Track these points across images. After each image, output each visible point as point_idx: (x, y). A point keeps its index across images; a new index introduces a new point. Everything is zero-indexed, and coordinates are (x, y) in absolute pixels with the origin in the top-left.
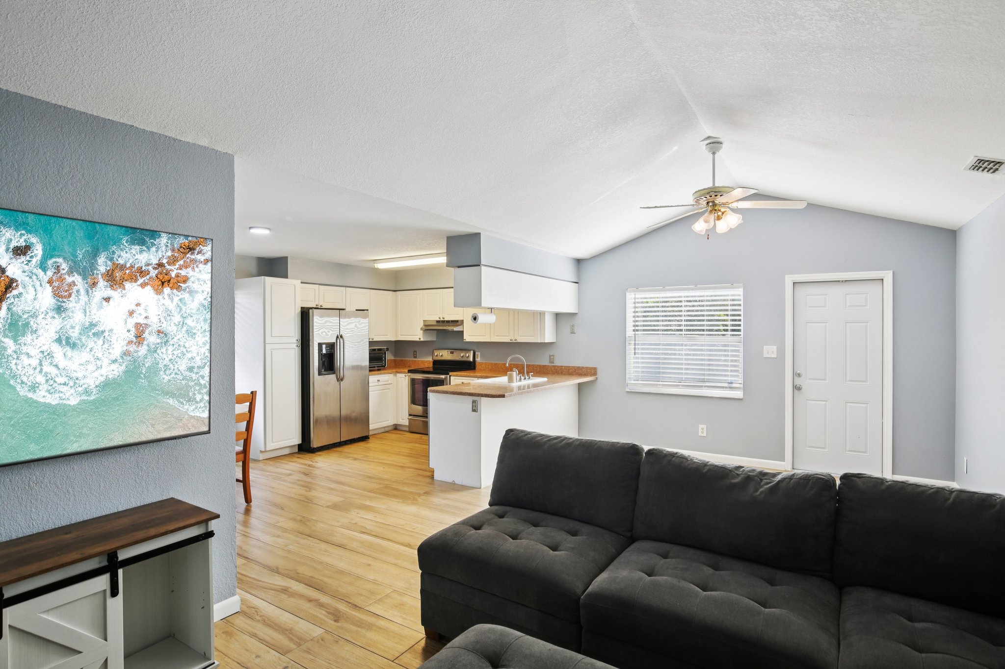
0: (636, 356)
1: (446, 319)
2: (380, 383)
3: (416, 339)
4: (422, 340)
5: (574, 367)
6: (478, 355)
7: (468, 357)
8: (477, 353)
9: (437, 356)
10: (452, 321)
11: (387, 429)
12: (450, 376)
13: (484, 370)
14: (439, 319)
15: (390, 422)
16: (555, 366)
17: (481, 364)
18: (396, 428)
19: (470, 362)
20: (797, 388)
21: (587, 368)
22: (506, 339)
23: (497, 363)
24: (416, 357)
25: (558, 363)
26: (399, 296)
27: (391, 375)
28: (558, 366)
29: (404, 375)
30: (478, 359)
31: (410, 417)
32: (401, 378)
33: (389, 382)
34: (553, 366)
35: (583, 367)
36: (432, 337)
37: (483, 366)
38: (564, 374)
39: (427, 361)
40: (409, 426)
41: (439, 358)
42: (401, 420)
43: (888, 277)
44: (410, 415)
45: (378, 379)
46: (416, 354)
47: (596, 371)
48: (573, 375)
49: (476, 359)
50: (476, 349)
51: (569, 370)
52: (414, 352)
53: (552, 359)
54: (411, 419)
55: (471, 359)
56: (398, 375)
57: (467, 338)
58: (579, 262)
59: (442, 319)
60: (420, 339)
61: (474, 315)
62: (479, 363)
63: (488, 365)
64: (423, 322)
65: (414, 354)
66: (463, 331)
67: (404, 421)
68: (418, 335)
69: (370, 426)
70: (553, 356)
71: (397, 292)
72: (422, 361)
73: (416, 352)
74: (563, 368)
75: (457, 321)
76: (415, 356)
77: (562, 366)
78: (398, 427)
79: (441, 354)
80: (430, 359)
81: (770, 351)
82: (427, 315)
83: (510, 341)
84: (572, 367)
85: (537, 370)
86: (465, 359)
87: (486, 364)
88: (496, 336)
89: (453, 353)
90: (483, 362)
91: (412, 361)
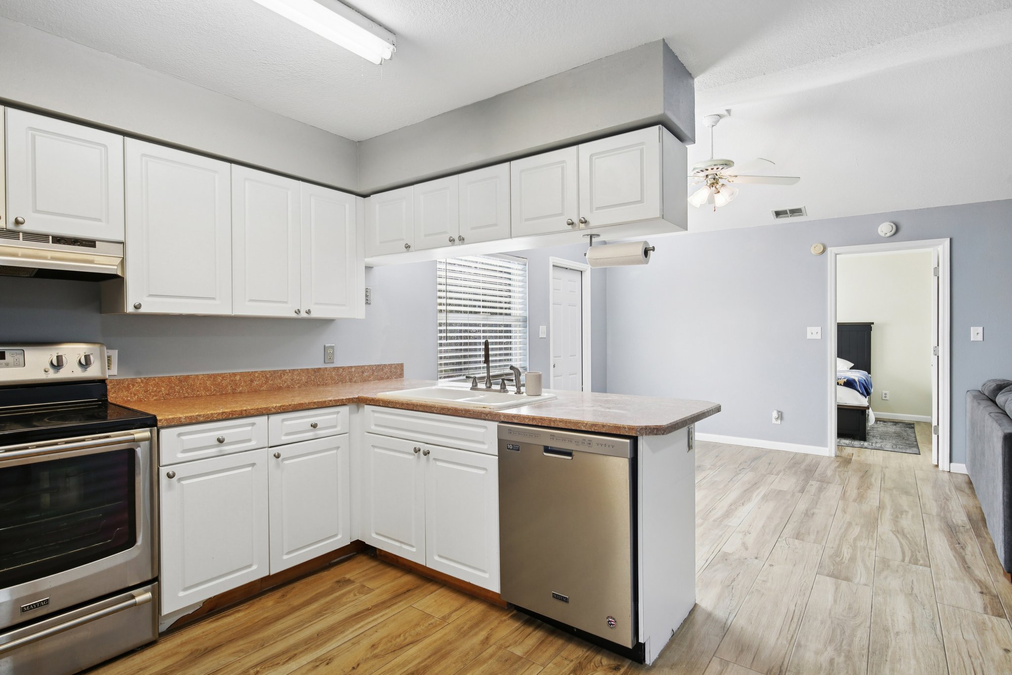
0: (447, 341)
1: (29, 227)
6: (110, 358)
8: (107, 353)
12: (160, 429)
13: (139, 401)
16: (338, 368)
20: (553, 366)
21: (390, 365)
23: (188, 376)
25: (340, 362)
28: (343, 368)
30: (112, 372)
34: (334, 368)
38: (355, 382)
43: (588, 269)
47: (402, 370)
48: (371, 381)
53: (328, 353)
57: (132, 299)
59: (4, 224)
62: (119, 382)
63: (157, 385)
70: (332, 347)
74: (353, 370)
77: (351, 367)
81: (543, 331)
83: (294, 315)
84: (368, 366)
85: (302, 380)
86: (71, 372)
87: (147, 384)
88: (251, 300)
89: (3, 358)
90: (132, 380)
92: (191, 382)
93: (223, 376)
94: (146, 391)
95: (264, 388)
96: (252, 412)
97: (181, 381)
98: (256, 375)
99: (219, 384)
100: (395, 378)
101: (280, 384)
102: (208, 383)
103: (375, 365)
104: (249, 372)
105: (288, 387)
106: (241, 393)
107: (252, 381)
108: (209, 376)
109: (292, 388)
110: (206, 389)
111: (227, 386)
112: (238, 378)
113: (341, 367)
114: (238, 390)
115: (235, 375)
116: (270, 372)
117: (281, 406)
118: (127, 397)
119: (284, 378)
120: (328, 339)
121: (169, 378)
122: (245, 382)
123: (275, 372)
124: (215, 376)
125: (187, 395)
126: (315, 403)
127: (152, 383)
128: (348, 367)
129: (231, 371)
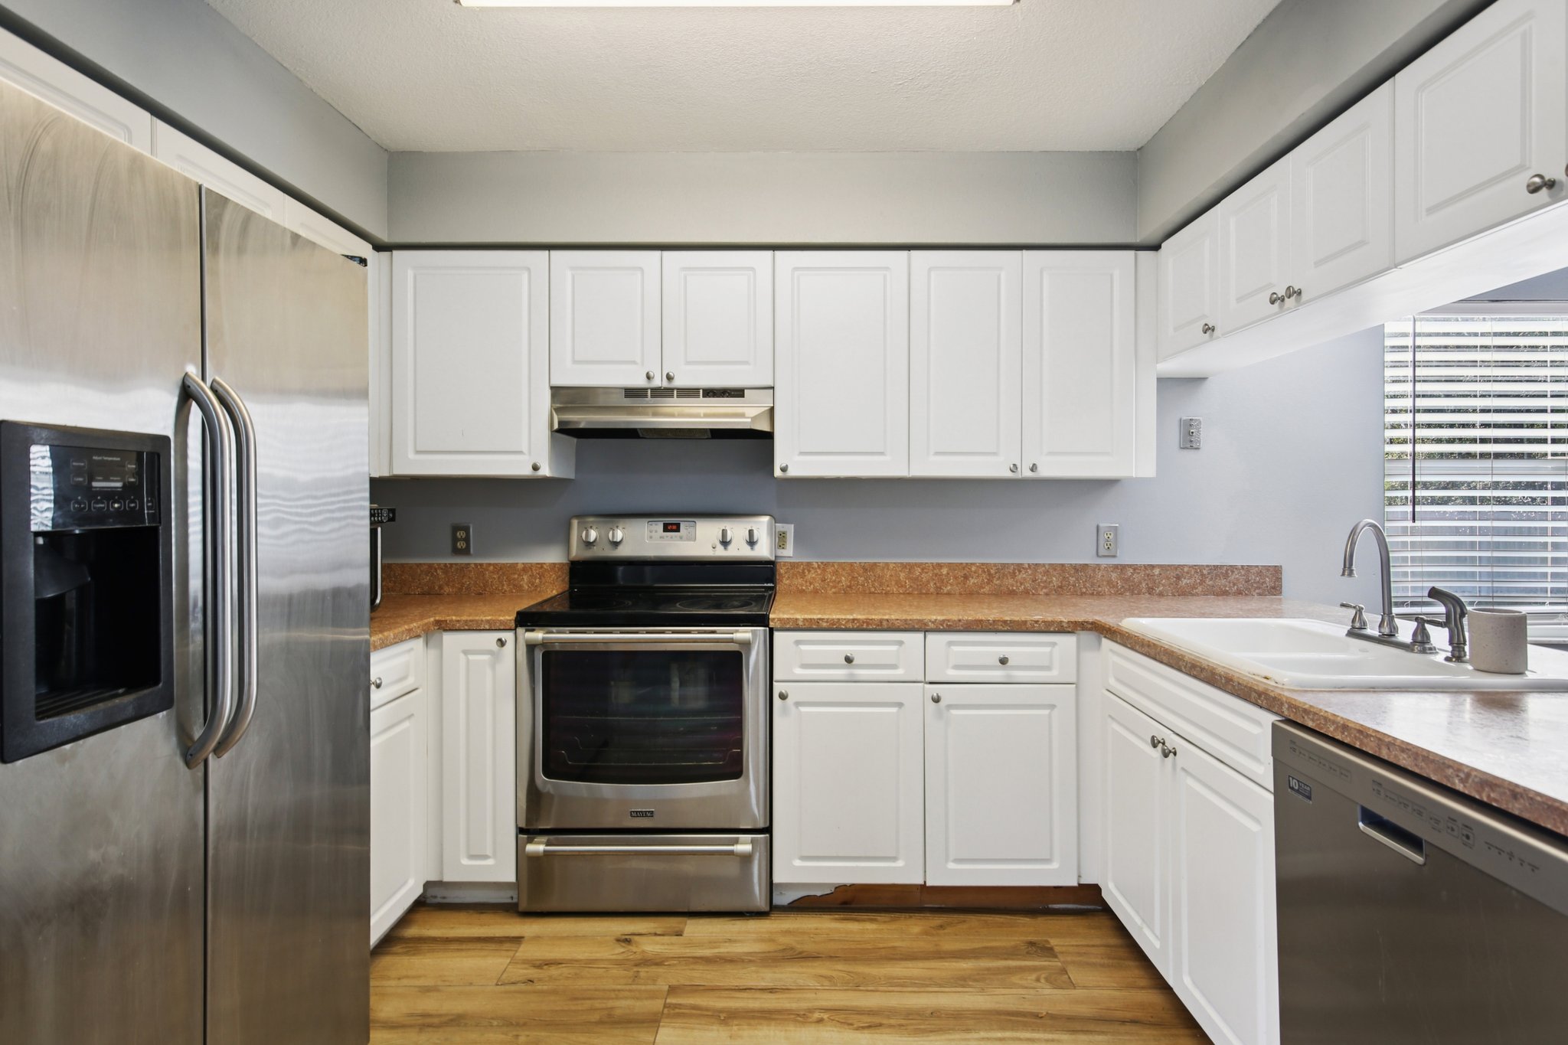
0: (1418, 523)
3: (519, 468)
4: (545, 471)
5: (1198, 569)
6: (783, 535)
8: (779, 528)
10: (710, 393)
13: (816, 592)
14: (640, 382)
17: (793, 573)
21: (1247, 569)
23: (875, 564)
24: (466, 552)
25: (1130, 555)
27: (419, 646)
28: (1135, 568)
30: (788, 555)
34: (1116, 567)
35: (1233, 568)
36: (571, 467)
37: (809, 576)
38: (1161, 595)
40: (515, 888)
41: (601, 554)
42: (465, 862)
46: (467, 540)
47: (1279, 579)
48: (1197, 595)
49: (781, 555)
51: (1178, 579)
52: (455, 529)
53: (1105, 540)
57: (784, 460)
59: (658, 382)
60: (533, 466)
62: (794, 565)
64: (549, 392)
65: (455, 540)
66: (771, 432)
67: (494, 858)
68: (524, 451)
70: (1113, 530)
72: (500, 569)
73: (467, 529)
74: (1157, 571)
75: (739, 393)
76: (461, 545)
77: (1153, 567)
79: (617, 537)
80: (553, 556)
83: (1009, 475)
84: (1190, 567)
85: (1051, 582)
86: (739, 550)
87: (824, 570)
88: (937, 453)
89: (678, 530)
90: (809, 564)
91: (446, 568)
92: (879, 572)
93: (923, 567)
94: (823, 580)
95: (986, 589)
96: (897, 624)
97: (865, 570)
98: (973, 569)
99: (917, 579)
100: (1259, 594)
101: (1013, 586)
102: (902, 575)
103: (1208, 566)
104: (962, 564)
105: (1027, 592)
106: (949, 594)
107: (966, 577)
108: (904, 566)
109: (1033, 594)
110: (899, 583)
111: (928, 582)
112: (945, 571)
113: (1130, 566)
115: (940, 566)
116: (995, 565)
117: (944, 621)
118: (802, 585)
119: (1019, 577)
120: (1105, 514)
121: (851, 564)
122: (956, 578)
123: (1004, 566)
124: (910, 567)
125: (873, 590)
126: (1005, 622)
127: (830, 570)
128: (1146, 567)
129: (935, 561)
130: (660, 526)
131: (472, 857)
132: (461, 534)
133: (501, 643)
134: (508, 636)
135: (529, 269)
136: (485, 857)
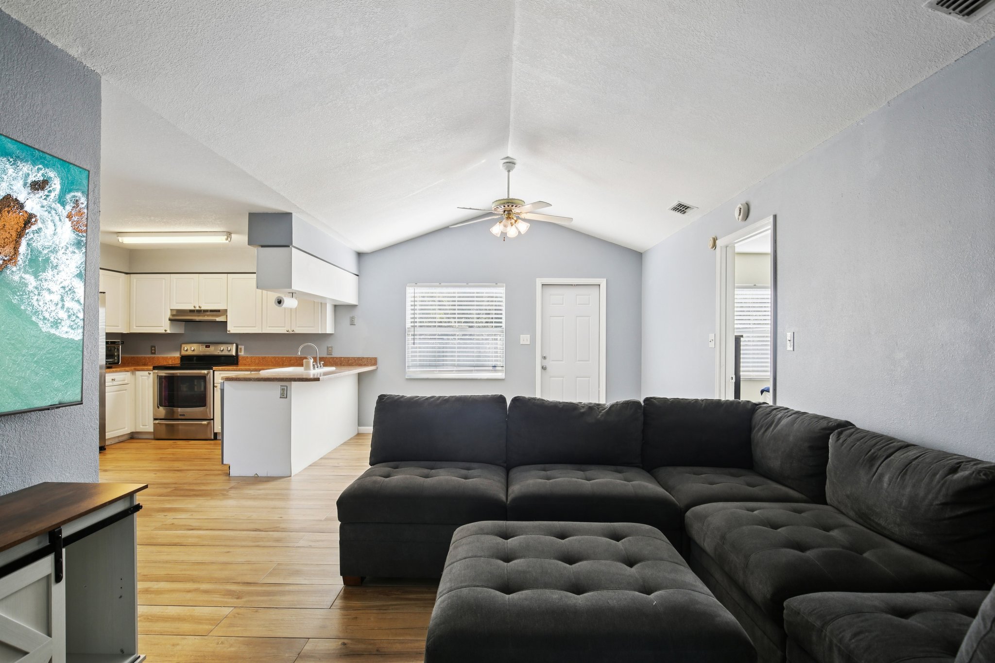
0: (415, 346)
1: (203, 308)
2: (115, 383)
3: (161, 330)
4: (169, 331)
5: (354, 358)
6: (241, 349)
7: (230, 350)
8: (239, 347)
9: (187, 350)
10: (212, 311)
11: (121, 439)
12: (214, 371)
13: (250, 362)
14: (193, 308)
15: (127, 430)
16: (333, 358)
17: (244, 358)
18: (133, 437)
19: (232, 356)
20: (544, 368)
21: (368, 358)
22: (283, 331)
23: (265, 357)
24: (154, 353)
26: (135, 280)
27: (129, 374)
28: (337, 358)
29: (147, 372)
30: (242, 353)
31: (157, 422)
32: (142, 376)
33: (126, 382)
34: (331, 357)
35: (363, 358)
36: (179, 330)
37: (248, 360)
38: (344, 365)
39: (171, 358)
40: (154, 433)
41: (189, 353)
42: (141, 427)
43: (603, 282)
44: (155, 419)
45: (113, 378)
46: (155, 350)
47: (376, 361)
48: (353, 365)
49: (239, 354)
50: (238, 342)
51: (348, 361)
52: (152, 347)
53: (329, 350)
54: (158, 423)
55: (234, 354)
56: (138, 373)
57: (232, 328)
58: (360, 255)
59: (197, 308)
60: (165, 331)
61: (280, 298)
62: (243, 357)
63: (254, 359)
64: (169, 311)
65: (152, 350)
66: (227, 322)
67: (147, 425)
68: (163, 326)
69: (106, 434)
70: (332, 347)
71: (131, 275)
72: (163, 358)
73: (155, 347)
74: (342, 359)
75: (218, 311)
76: (153, 351)
77: (341, 358)
78: (136, 436)
79: (193, 349)
80: (177, 355)
81: (525, 339)
82: (177, 303)
83: (286, 332)
84: (352, 358)
86: (225, 353)
87: (252, 358)
88: (269, 327)
89: (209, 347)
90: (247, 357)
91: (149, 358)
93: (279, 358)
95: (296, 364)
97: (263, 358)
98: (292, 358)
99: (277, 361)
100: (371, 365)
103: (357, 357)
104: (289, 357)
107: (290, 360)
110: (272, 362)
111: (280, 362)
112: (284, 359)
113: (335, 357)
114: (285, 364)
115: (283, 357)
116: (298, 357)
118: (246, 362)
120: (329, 343)
121: (259, 357)
122: (288, 361)
123: (301, 357)
124: (275, 358)
125: (265, 364)
128: (340, 358)
129: (282, 356)
130: (205, 346)
131: (143, 426)
132: (153, 348)
133: (149, 374)
134: (151, 372)
135: (164, 279)
136: (146, 426)
